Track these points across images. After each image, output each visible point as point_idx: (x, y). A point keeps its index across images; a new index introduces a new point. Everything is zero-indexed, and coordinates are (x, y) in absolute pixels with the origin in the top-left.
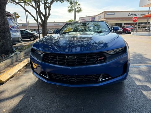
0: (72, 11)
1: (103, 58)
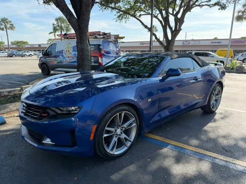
0: (245, 18)
1: (46, 115)
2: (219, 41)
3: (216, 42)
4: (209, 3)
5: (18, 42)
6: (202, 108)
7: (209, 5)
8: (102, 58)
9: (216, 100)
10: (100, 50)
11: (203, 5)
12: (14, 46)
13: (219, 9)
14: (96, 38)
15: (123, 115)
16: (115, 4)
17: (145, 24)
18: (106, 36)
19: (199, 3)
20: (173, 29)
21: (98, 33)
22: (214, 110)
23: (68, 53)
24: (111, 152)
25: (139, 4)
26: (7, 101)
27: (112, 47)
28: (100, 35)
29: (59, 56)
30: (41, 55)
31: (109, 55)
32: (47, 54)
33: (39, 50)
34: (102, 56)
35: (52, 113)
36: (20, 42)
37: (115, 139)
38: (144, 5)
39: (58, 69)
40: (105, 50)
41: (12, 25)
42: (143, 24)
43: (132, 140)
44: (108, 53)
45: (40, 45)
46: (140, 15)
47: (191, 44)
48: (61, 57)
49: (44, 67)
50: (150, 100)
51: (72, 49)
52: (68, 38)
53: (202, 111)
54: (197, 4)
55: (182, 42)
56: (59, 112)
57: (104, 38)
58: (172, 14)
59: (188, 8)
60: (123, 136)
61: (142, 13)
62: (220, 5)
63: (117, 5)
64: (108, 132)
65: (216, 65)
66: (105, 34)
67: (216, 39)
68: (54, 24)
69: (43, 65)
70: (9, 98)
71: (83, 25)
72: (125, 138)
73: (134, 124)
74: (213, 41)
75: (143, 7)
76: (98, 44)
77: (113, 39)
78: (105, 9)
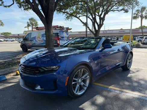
0: (138, 17)
1: (38, 72)
2: (124, 30)
3: (122, 31)
4: (118, 9)
5: (5, 33)
6: (122, 67)
7: (118, 10)
8: (59, 40)
9: (130, 63)
10: (58, 36)
11: (115, 10)
12: (3, 35)
13: (124, 12)
14: (56, 29)
15: (82, 71)
16: (65, 10)
17: (83, 21)
18: (61, 28)
19: (112, 9)
20: (99, 24)
21: (57, 27)
22: (129, 68)
23: (39, 38)
24: (76, 93)
25: (78, 10)
26: (5, 67)
27: (65, 35)
28: (58, 28)
29: (33, 40)
30: (22, 40)
31: (64, 39)
32: (25, 39)
33: (18, 38)
34: (59, 39)
35: (42, 70)
36: (6, 33)
37: (78, 85)
38: (81, 11)
39: (32, 48)
40: (61, 36)
41: (2, 23)
42: (81, 21)
43: (87, 86)
44: (63, 38)
45: (18, 35)
46: (79, 16)
47: (108, 33)
48: (34, 40)
49: (23, 47)
50: (96, 62)
51: (41, 36)
52: (38, 30)
53: (122, 69)
54: (111, 10)
55: (103, 31)
56: (46, 70)
57: (60, 29)
58: (98, 15)
59: (107, 12)
60: (82, 84)
61: (80, 15)
62: (125, 10)
63: (66, 11)
64: (74, 81)
65: (127, 42)
66: (61, 27)
67: (122, 29)
68: (28, 22)
69: (24, 46)
70: (6, 65)
71: (49, 21)
72: (83, 85)
73: (88, 77)
74: (120, 31)
75: (80, 12)
76: (57, 32)
77: (65, 30)
78: (59, 13)
